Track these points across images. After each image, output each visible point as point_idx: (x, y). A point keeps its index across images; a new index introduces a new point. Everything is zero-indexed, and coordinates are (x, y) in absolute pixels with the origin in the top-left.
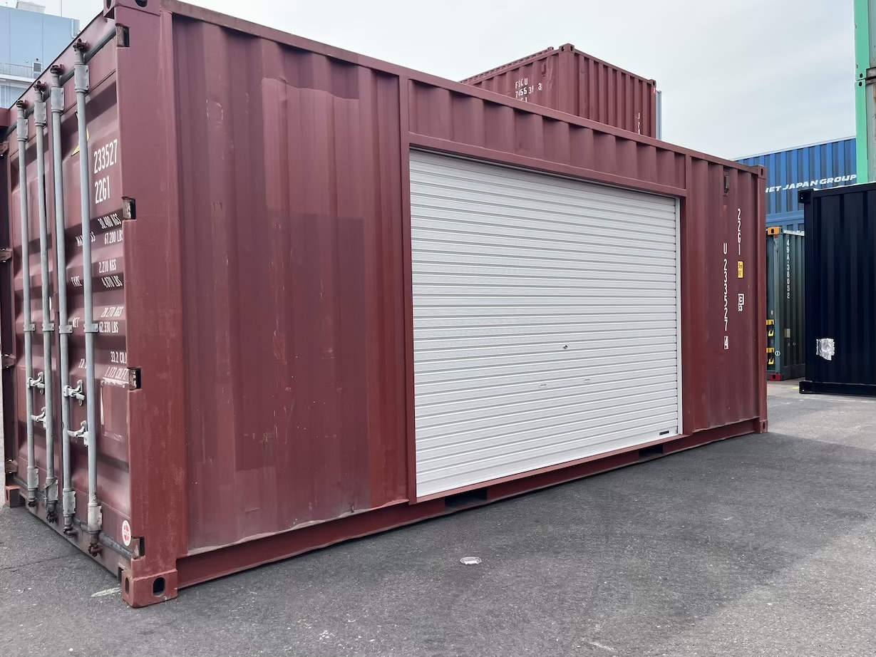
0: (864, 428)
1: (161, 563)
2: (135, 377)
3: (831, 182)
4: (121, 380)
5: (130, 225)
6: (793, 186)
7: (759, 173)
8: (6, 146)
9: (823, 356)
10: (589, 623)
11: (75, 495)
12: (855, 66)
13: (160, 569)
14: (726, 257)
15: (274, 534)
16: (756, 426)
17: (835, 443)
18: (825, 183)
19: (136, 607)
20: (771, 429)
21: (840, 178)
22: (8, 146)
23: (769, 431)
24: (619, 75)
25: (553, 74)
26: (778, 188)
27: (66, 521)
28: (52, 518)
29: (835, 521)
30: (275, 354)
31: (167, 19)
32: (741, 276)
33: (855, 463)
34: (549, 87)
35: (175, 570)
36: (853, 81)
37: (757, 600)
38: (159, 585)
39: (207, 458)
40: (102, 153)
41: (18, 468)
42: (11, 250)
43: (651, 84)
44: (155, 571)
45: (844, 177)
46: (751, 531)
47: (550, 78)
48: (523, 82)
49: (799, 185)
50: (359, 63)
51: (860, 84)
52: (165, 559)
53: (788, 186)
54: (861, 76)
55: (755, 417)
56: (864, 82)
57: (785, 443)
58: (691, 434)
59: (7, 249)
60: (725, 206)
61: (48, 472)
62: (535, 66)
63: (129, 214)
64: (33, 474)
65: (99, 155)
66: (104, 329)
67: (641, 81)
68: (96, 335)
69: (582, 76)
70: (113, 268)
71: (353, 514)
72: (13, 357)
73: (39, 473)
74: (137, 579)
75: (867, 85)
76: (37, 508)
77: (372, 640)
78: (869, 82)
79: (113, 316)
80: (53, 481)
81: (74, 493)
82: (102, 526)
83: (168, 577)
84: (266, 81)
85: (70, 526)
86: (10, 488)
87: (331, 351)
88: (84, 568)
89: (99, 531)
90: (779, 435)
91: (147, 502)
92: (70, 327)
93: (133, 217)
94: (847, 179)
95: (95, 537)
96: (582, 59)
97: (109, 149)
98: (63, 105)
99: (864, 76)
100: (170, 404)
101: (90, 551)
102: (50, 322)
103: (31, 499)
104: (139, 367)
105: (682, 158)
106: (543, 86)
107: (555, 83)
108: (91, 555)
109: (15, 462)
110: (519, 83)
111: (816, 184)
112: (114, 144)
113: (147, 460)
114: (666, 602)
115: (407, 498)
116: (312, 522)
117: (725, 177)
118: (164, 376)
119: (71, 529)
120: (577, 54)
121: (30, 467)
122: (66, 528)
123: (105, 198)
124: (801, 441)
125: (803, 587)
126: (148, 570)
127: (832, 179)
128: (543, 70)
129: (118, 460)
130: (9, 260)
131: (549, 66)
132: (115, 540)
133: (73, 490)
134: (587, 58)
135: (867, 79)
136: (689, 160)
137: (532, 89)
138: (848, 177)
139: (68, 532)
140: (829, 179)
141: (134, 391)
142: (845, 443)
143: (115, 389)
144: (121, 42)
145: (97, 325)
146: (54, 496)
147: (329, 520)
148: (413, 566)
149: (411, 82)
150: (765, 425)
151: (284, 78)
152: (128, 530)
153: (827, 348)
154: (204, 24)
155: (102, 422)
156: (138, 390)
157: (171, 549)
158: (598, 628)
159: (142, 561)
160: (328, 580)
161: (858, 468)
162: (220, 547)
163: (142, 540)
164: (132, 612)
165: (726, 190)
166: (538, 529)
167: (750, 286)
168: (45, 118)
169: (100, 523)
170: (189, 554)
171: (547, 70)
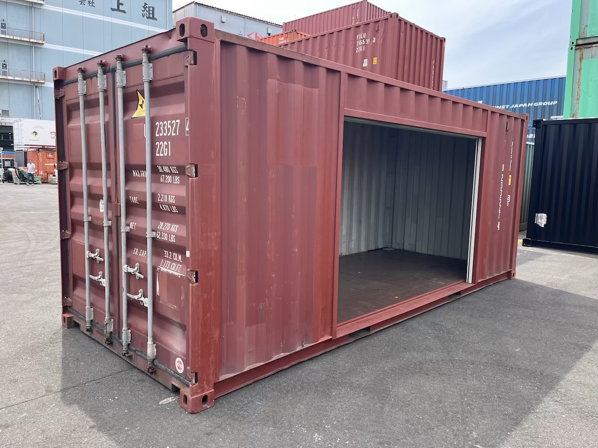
0: (571, 277)
1: (206, 387)
2: (195, 276)
3: (541, 105)
4: (177, 272)
5: (194, 181)
6: (517, 106)
7: (525, 119)
8: (63, 93)
9: (539, 224)
10: (468, 431)
11: (131, 333)
12: (569, 37)
13: (206, 390)
14: (503, 173)
15: (263, 363)
16: (509, 275)
17: (558, 289)
18: (537, 105)
19: (192, 413)
20: (517, 277)
21: (547, 103)
22: (65, 92)
23: (516, 278)
24: (424, 34)
25: (383, 33)
26: (507, 106)
27: (124, 348)
28: (109, 343)
29: (579, 353)
30: (268, 255)
31: (218, 43)
32: (510, 184)
33: (575, 306)
34: (380, 41)
35: (213, 390)
36: (567, 45)
37: (556, 413)
38: (205, 399)
39: (230, 321)
40: (164, 125)
41: (72, 303)
42: (67, 163)
43: (443, 41)
44: (203, 391)
45: (549, 102)
46: (535, 360)
47: (381, 35)
48: (363, 36)
49: (521, 105)
50: (320, 65)
51: (572, 48)
52: (208, 383)
53: (513, 105)
54: (573, 43)
55: (509, 270)
56: (574, 47)
57: (529, 288)
58: (476, 283)
59: (63, 162)
60: (505, 141)
61: (107, 314)
62: (371, 25)
63: (194, 174)
64: (90, 312)
65: (160, 126)
66: (161, 236)
67: (437, 38)
68: (154, 239)
69: (402, 35)
70: (172, 201)
71: (304, 347)
72: (69, 233)
73: (94, 311)
74: (194, 397)
75: (576, 50)
76: (92, 332)
77: (347, 442)
78: (578, 47)
79: (171, 231)
80: (110, 319)
81: (130, 331)
82: (156, 357)
83: (210, 395)
84: (269, 80)
85: (127, 351)
86: (67, 316)
87: (296, 250)
88: (142, 381)
89: (154, 359)
90: (523, 282)
91: (200, 352)
92: (128, 228)
93: (196, 176)
94: (551, 104)
95: (152, 363)
96: (403, 23)
97: (172, 125)
98: (125, 82)
99: (575, 44)
100: (213, 290)
101: (148, 371)
102: (109, 220)
103: (88, 327)
104: (197, 270)
105: (486, 112)
106: (376, 40)
107: (385, 38)
108: (149, 374)
109: (69, 299)
110: (360, 36)
111: (531, 105)
112: (177, 123)
113: (200, 326)
114: (506, 414)
115: (331, 335)
116: (282, 354)
117: (507, 123)
118: (210, 274)
119: (127, 353)
120: (400, 20)
121: (87, 307)
122: (124, 352)
123: (166, 155)
124: (537, 286)
125: (578, 403)
126: (199, 391)
127: (542, 103)
128: (377, 29)
129: (172, 320)
130: (65, 170)
131: (381, 27)
132: (169, 367)
133: (129, 329)
134: (406, 23)
135: (576, 46)
136: (489, 113)
137: (368, 41)
138: (552, 102)
139: (127, 355)
140: (540, 103)
141: (194, 285)
142: (563, 289)
143: (170, 277)
144: (192, 62)
145: (155, 233)
146: (110, 329)
147: (292, 352)
148: (346, 383)
149: (347, 75)
150: (514, 274)
151: (279, 78)
152: (181, 364)
153: (542, 220)
154: (238, 46)
155: (158, 293)
156: (196, 284)
157: (211, 378)
158: (475, 434)
159: (196, 386)
160: (299, 393)
161: (578, 310)
162: (236, 374)
163: (196, 374)
164: (191, 417)
165: (507, 131)
166: (408, 355)
167: (514, 190)
168: (106, 86)
169: (155, 354)
170: (220, 380)
171: (380, 29)
